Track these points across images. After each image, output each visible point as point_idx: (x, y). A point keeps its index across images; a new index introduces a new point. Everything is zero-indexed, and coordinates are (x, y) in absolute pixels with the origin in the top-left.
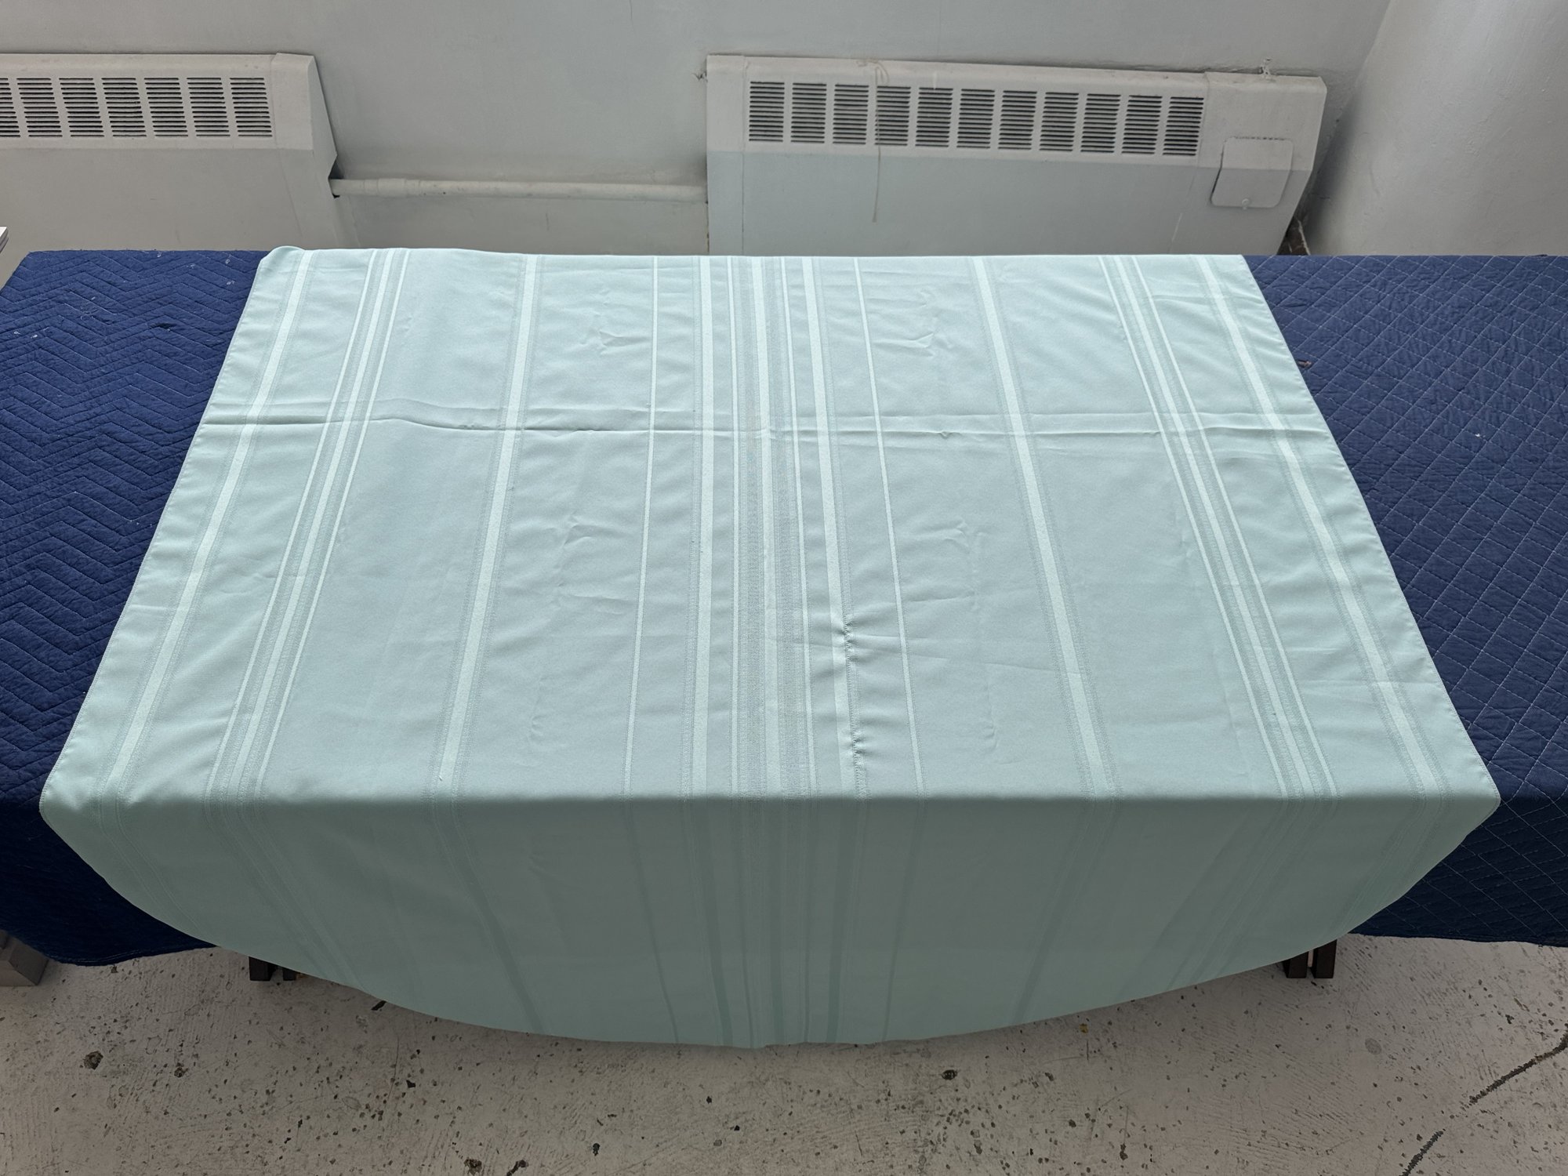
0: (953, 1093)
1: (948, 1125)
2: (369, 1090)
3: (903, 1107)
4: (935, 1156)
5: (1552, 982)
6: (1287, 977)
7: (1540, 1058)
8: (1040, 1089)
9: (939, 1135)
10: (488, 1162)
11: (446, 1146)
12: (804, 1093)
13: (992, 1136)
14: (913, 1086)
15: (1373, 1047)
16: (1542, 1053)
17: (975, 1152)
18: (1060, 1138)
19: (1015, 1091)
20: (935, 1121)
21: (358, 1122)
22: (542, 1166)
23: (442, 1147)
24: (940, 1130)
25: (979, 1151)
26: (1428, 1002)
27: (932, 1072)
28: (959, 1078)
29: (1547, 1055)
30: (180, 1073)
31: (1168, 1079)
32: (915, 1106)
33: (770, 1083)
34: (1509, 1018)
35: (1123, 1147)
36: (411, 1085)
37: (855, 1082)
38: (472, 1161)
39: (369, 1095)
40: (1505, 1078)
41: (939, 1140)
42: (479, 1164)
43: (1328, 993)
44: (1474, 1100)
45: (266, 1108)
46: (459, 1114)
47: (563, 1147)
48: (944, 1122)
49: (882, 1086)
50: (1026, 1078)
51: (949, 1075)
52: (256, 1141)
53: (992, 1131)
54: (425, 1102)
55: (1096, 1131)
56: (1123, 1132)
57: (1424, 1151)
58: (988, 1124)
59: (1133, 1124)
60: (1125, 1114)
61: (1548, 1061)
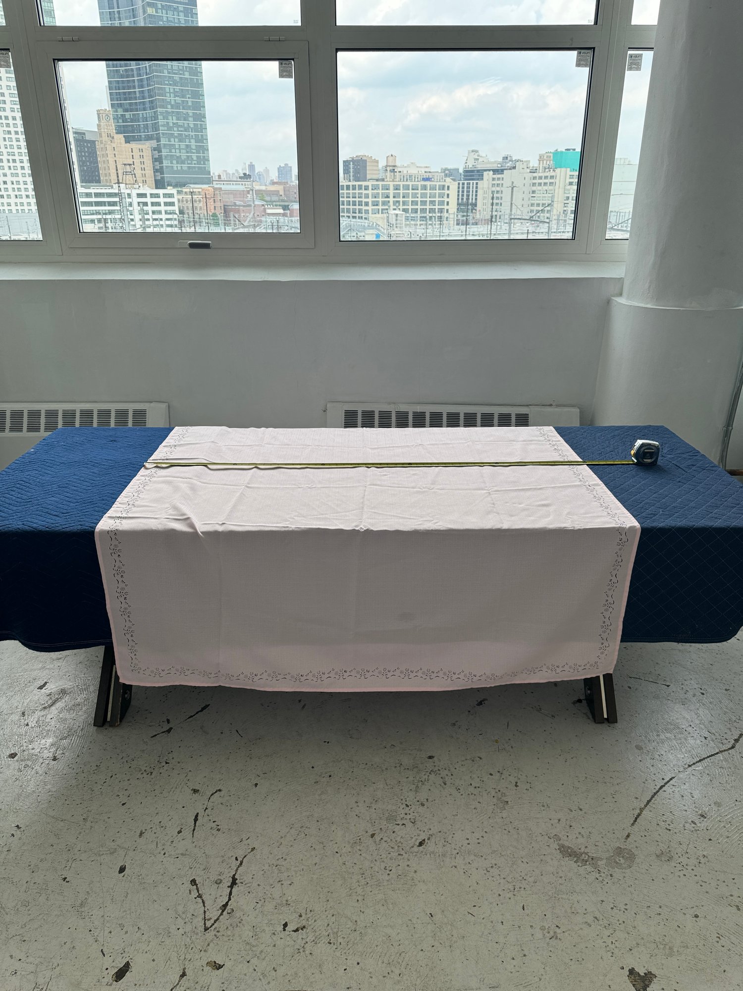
0: (432, 764)
1: (430, 775)
2: (145, 765)
3: (408, 769)
4: (423, 787)
5: (726, 725)
6: (596, 723)
7: (722, 751)
8: (475, 762)
9: (425, 778)
10: (203, 790)
11: (182, 784)
12: (359, 764)
13: (451, 779)
14: (413, 761)
15: (639, 748)
16: (723, 749)
17: (443, 784)
18: (485, 780)
19: (463, 763)
20: (424, 773)
21: (140, 776)
22: (229, 791)
23: (180, 784)
24: (426, 777)
25: (445, 784)
26: (665, 732)
27: (423, 756)
28: (435, 759)
29: (725, 751)
30: (55, 759)
31: (538, 759)
32: (413, 768)
33: (343, 761)
34: (706, 738)
35: (516, 783)
36: (167, 763)
37: (384, 760)
38: (194, 790)
39: (146, 767)
40: (704, 759)
41: (425, 780)
42: (198, 790)
43: (616, 729)
44: (690, 766)
45: (95, 771)
46: (190, 774)
47: (240, 785)
48: (428, 774)
49: (397, 761)
50: (468, 758)
51: (430, 757)
52: (89, 782)
53: (452, 777)
54: (173, 769)
55: (502, 777)
56: (516, 778)
57: (666, 783)
58: (450, 774)
59: (521, 775)
60: (517, 771)
61: (726, 752)
